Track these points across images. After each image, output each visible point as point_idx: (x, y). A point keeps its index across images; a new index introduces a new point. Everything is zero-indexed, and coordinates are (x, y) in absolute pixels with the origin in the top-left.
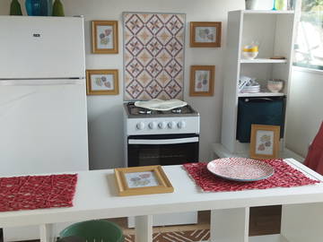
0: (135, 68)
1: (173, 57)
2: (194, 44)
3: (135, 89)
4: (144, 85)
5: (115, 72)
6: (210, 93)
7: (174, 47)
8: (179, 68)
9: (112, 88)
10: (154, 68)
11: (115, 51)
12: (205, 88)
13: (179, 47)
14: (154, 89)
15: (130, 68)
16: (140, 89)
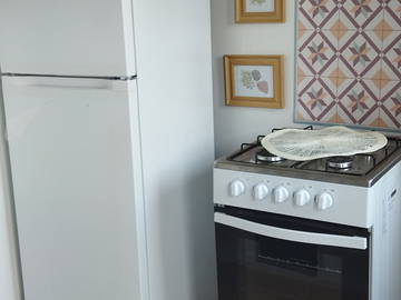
0: (318, 53)
3: (317, 99)
4: (337, 92)
5: (276, 61)
9: (270, 95)
10: (360, 54)
11: (277, 16)
14: (358, 102)
15: (307, 53)
16: (328, 100)
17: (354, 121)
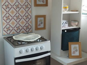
0: (8, 18)
1: (27, 12)
2: (36, 5)
3: (8, 29)
4: (13, 27)
6: (44, 28)
7: (27, 7)
8: (29, 17)
10: (18, 17)
12: (42, 26)
13: (29, 7)
14: (18, 28)
15: (5, 18)
17: (18, 33)
